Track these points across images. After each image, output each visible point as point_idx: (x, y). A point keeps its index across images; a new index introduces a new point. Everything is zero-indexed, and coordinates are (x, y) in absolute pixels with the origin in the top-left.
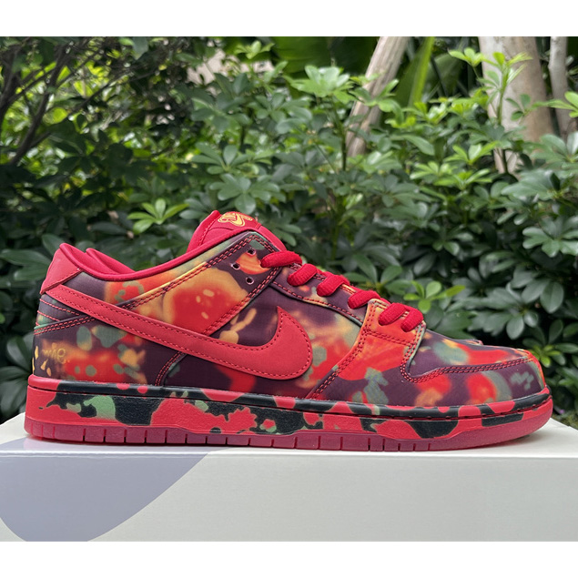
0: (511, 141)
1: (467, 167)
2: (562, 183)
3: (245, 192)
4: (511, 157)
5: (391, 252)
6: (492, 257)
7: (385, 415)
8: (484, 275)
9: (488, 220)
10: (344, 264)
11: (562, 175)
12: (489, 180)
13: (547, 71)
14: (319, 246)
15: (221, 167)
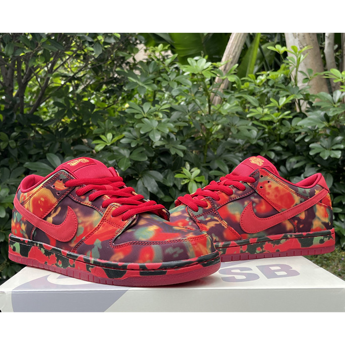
0: (303, 95)
1: (278, 109)
2: (330, 119)
3: (155, 128)
4: (303, 103)
5: (237, 157)
6: (293, 160)
7: (96, 263)
8: (289, 169)
9: (290, 138)
10: (210, 165)
11: (331, 114)
12: (291, 117)
13: (323, 53)
14: (197, 156)
15: (142, 114)
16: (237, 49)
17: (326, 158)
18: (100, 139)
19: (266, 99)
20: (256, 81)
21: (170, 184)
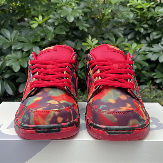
3: (70, 13)
5: (120, 31)
6: (155, 33)
8: (152, 39)
10: (104, 36)
12: (154, 6)
14: (95, 31)
15: (62, 3)
21: (79, 49)
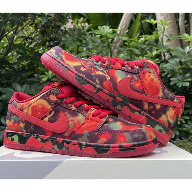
0: (166, 49)
1: (152, 58)
2: (183, 63)
4: (167, 54)
7: (87, 145)
11: (183, 60)
12: (159, 62)
13: (178, 25)
16: (127, 22)
17: (180, 87)
18: (45, 74)
19: (144, 52)
20: (138, 41)
